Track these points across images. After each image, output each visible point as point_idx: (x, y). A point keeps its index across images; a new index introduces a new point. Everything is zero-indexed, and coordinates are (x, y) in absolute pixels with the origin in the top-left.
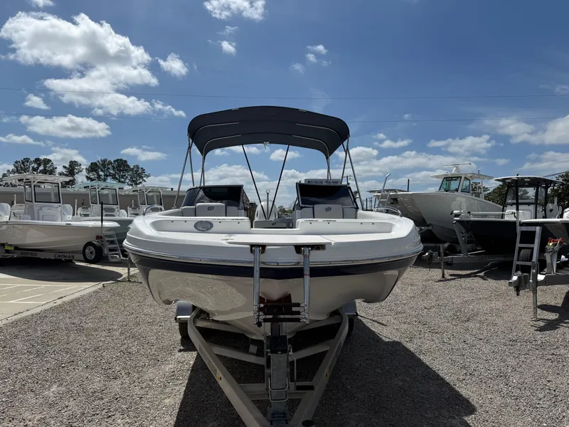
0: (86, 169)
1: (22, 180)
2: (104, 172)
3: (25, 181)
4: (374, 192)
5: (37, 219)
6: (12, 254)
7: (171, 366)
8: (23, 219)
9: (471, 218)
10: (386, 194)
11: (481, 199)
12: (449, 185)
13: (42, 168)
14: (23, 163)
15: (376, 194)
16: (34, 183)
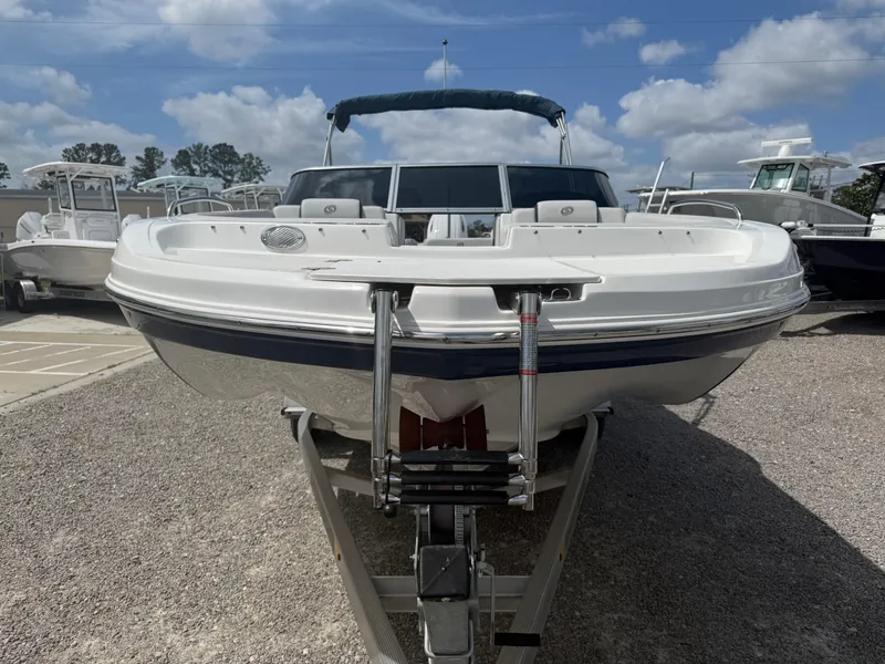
0: (172, 161)
1: (53, 173)
2: (199, 164)
3: (57, 174)
4: (638, 191)
5: (80, 238)
6: (48, 293)
7: (270, 498)
8: (59, 236)
9: (814, 236)
10: (660, 193)
11: (827, 202)
12: (771, 177)
13: (103, 159)
14: (77, 151)
15: (643, 195)
16: (72, 179)
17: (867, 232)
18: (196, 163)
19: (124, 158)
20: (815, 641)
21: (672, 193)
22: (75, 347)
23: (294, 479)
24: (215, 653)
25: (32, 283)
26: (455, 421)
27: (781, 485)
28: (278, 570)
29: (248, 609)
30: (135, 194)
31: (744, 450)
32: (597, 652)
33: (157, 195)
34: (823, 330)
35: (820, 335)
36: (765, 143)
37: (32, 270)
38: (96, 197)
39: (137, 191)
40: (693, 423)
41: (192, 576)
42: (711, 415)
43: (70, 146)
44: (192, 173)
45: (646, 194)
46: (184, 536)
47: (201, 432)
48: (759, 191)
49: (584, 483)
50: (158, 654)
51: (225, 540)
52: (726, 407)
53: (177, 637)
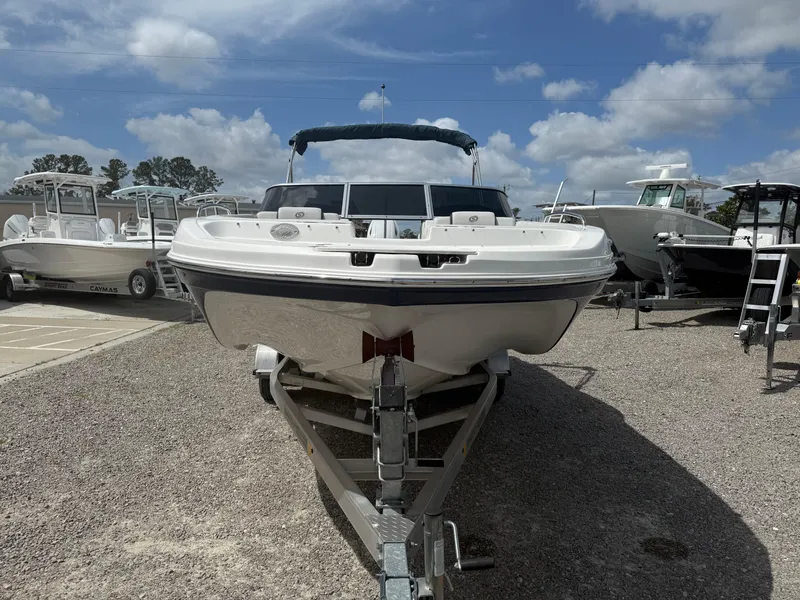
0: (134, 171)
1: (42, 181)
2: (158, 175)
3: (45, 183)
4: (543, 206)
5: (64, 237)
6: (34, 285)
7: (247, 436)
8: (46, 236)
9: (684, 244)
10: (560, 208)
11: (700, 217)
12: (654, 196)
13: (71, 169)
14: (47, 162)
15: (546, 209)
16: (59, 186)
17: (730, 241)
18: (155, 174)
19: (91, 169)
20: (643, 520)
21: (570, 208)
22: (65, 329)
23: (264, 424)
24: (219, 527)
25: (20, 276)
26: (395, 340)
27: (637, 428)
28: (259, 479)
29: (240, 503)
30: (111, 201)
31: (614, 406)
32: (490, 526)
33: (129, 201)
34: (694, 322)
35: (690, 326)
36: (649, 168)
37: (22, 264)
38: (77, 203)
39: (112, 198)
40: (576, 388)
41: (193, 483)
42: (591, 382)
43: (40, 156)
44: (152, 183)
45: (549, 209)
46: (183, 459)
47: (184, 391)
48: (644, 207)
49: (483, 413)
50: (177, 528)
51: (216, 463)
52: (604, 376)
53: (189, 519)
